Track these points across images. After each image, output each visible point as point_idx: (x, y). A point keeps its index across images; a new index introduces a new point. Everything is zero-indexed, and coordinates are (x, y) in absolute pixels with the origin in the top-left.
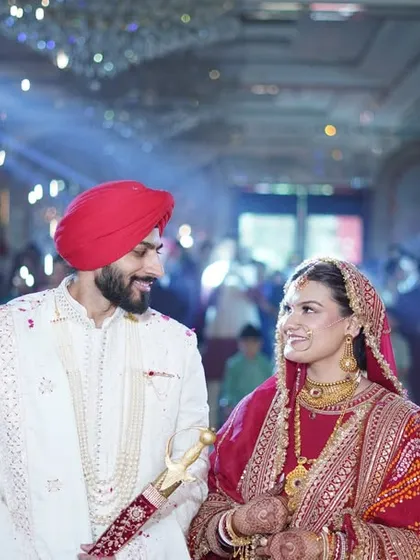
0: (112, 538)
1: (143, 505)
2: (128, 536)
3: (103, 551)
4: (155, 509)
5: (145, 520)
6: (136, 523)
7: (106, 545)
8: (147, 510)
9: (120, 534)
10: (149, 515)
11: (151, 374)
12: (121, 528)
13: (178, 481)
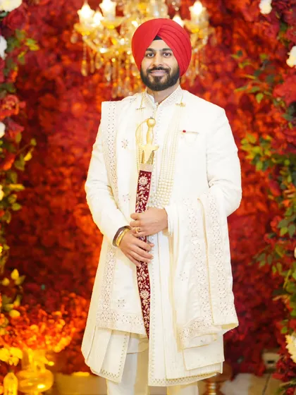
0: (140, 201)
1: (143, 175)
2: (147, 194)
3: (140, 210)
4: (150, 173)
5: (149, 181)
6: (146, 185)
7: (140, 206)
8: (147, 176)
9: (142, 196)
10: (149, 177)
11: (184, 131)
12: (141, 193)
13: (151, 152)
